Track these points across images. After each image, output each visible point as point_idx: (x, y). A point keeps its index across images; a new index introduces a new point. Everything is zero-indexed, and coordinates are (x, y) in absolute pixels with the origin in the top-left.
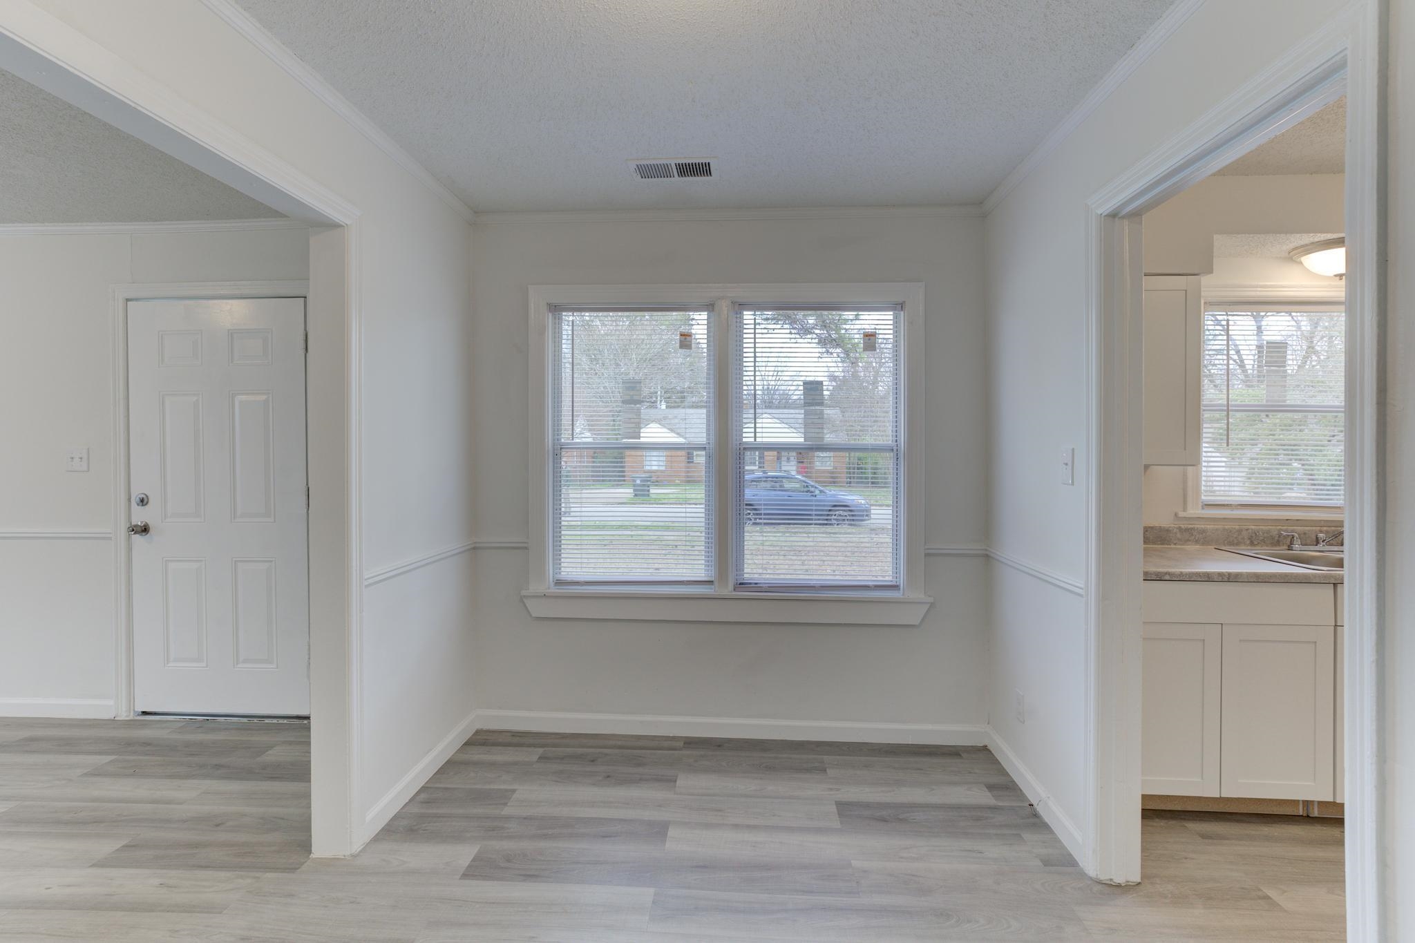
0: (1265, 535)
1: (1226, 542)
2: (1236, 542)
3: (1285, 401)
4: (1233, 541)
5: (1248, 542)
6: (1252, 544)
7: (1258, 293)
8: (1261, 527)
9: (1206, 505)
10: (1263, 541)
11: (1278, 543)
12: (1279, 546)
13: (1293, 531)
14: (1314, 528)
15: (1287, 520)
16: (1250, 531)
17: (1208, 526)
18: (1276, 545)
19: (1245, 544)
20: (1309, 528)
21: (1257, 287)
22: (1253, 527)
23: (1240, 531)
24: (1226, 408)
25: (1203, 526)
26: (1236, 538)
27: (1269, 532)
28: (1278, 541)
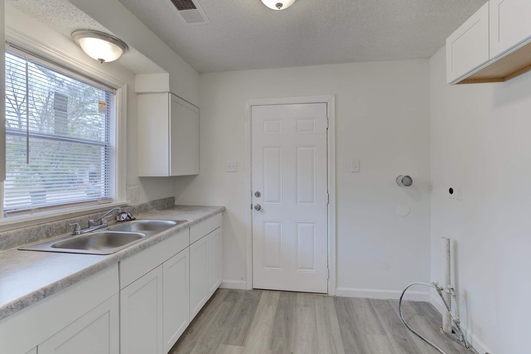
0: (57, 227)
1: (27, 241)
2: (35, 238)
3: (66, 134)
4: (33, 238)
5: (45, 236)
6: (48, 236)
7: (51, 54)
8: (54, 222)
9: (8, 213)
10: (56, 232)
11: (65, 231)
12: (66, 233)
13: (75, 221)
14: (86, 216)
15: (70, 214)
16: (46, 227)
17: (11, 232)
18: (64, 233)
19: (43, 238)
20: (83, 217)
21: (50, 48)
22: (49, 224)
23: (39, 229)
24: (26, 134)
25: (6, 233)
26: (36, 235)
27: (59, 225)
28: (66, 230)
